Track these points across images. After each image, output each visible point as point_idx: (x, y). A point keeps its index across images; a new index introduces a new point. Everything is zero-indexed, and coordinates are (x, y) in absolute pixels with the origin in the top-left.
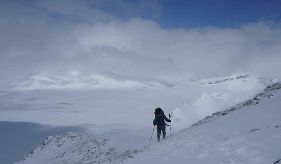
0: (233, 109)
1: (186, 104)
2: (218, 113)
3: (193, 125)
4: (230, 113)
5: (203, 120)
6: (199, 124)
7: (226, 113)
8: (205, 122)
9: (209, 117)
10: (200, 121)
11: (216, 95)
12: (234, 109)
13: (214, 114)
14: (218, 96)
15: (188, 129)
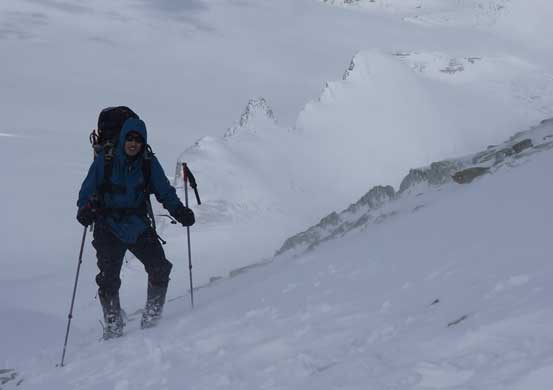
0: (518, 147)
1: (259, 113)
2: (435, 173)
3: (290, 243)
4: (504, 166)
5: (352, 208)
6: (324, 233)
7: (481, 171)
8: (364, 219)
9: (388, 190)
10: (333, 218)
11: (434, 62)
12: (527, 143)
13: (415, 175)
14: (448, 70)
15: (264, 263)
